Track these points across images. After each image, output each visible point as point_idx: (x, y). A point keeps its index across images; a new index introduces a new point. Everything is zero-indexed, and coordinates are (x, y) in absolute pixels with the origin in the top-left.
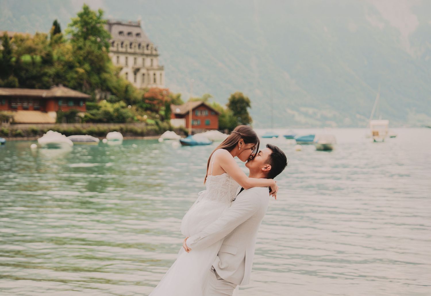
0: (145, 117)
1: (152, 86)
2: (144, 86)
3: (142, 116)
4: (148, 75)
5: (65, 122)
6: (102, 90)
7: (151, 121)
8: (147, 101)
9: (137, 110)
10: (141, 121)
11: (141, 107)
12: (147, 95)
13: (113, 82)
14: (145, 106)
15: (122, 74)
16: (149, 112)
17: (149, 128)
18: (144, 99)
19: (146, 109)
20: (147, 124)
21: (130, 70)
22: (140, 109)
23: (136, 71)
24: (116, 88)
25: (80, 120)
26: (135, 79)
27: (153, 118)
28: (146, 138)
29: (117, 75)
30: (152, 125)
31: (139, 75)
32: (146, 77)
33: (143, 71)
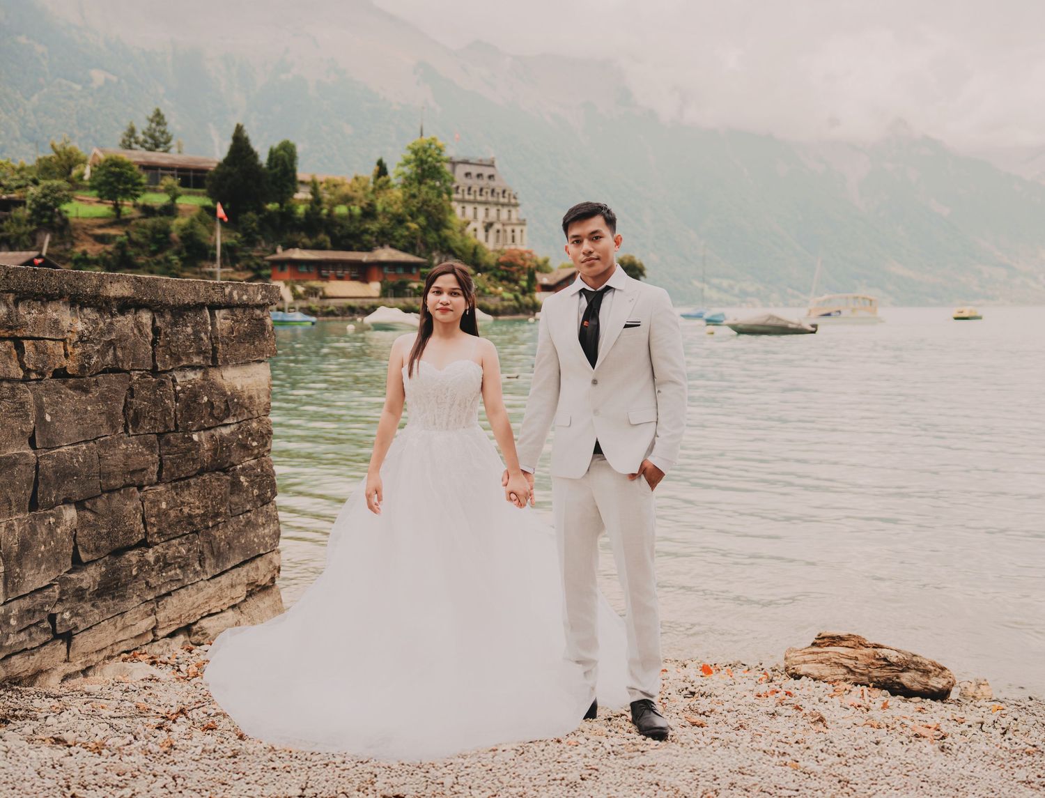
0: (500, 289)
1: (509, 247)
2: (499, 247)
3: (496, 288)
4: (505, 231)
5: (391, 297)
6: (442, 252)
7: (507, 295)
8: (502, 267)
9: (489, 279)
10: (496, 295)
11: (495, 275)
12: (502, 259)
13: (457, 241)
14: (499, 274)
15: (469, 230)
16: (505, 283)
17: (506, 303)
18: (499, 264)
19: (502, 279)
20: (503, 299)
21: (479, 226)
22: (493, 278)
23: (488, 226)
24: (460, 250)
25: (412, 293)
26: (487, 237)
27: (511, 291)
28: (501, 318)
29: (462, 231)
30: (509, 300)
31: (492, 232)
32: (501, 234)
33: (497, 226)
